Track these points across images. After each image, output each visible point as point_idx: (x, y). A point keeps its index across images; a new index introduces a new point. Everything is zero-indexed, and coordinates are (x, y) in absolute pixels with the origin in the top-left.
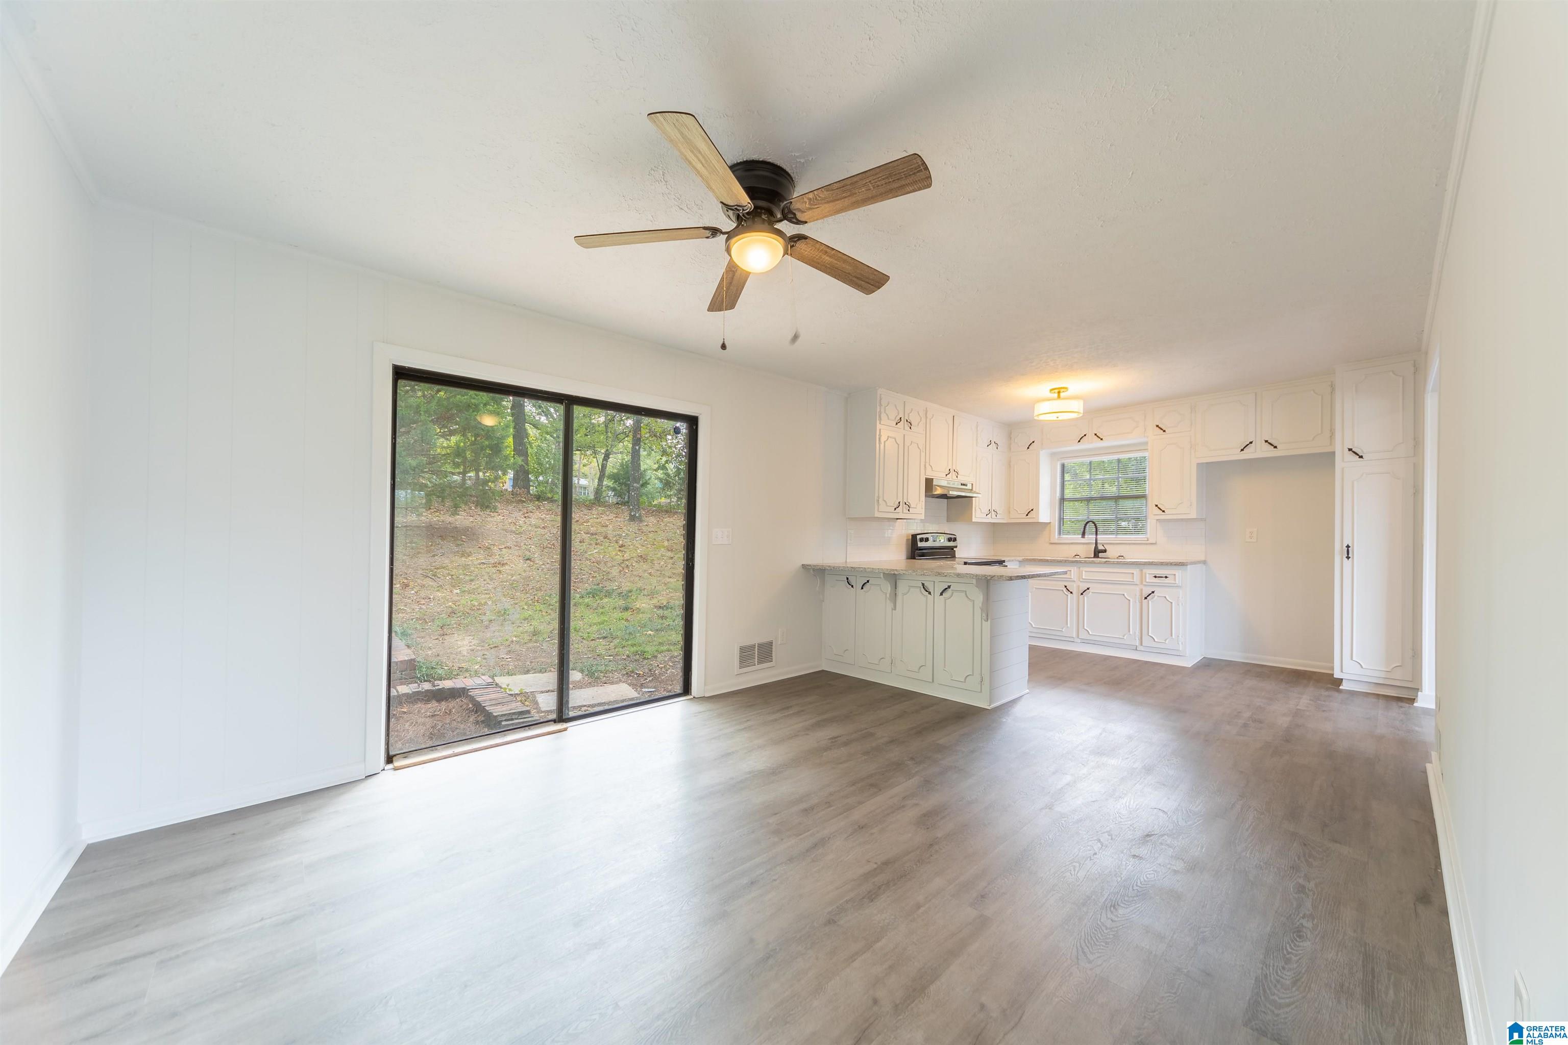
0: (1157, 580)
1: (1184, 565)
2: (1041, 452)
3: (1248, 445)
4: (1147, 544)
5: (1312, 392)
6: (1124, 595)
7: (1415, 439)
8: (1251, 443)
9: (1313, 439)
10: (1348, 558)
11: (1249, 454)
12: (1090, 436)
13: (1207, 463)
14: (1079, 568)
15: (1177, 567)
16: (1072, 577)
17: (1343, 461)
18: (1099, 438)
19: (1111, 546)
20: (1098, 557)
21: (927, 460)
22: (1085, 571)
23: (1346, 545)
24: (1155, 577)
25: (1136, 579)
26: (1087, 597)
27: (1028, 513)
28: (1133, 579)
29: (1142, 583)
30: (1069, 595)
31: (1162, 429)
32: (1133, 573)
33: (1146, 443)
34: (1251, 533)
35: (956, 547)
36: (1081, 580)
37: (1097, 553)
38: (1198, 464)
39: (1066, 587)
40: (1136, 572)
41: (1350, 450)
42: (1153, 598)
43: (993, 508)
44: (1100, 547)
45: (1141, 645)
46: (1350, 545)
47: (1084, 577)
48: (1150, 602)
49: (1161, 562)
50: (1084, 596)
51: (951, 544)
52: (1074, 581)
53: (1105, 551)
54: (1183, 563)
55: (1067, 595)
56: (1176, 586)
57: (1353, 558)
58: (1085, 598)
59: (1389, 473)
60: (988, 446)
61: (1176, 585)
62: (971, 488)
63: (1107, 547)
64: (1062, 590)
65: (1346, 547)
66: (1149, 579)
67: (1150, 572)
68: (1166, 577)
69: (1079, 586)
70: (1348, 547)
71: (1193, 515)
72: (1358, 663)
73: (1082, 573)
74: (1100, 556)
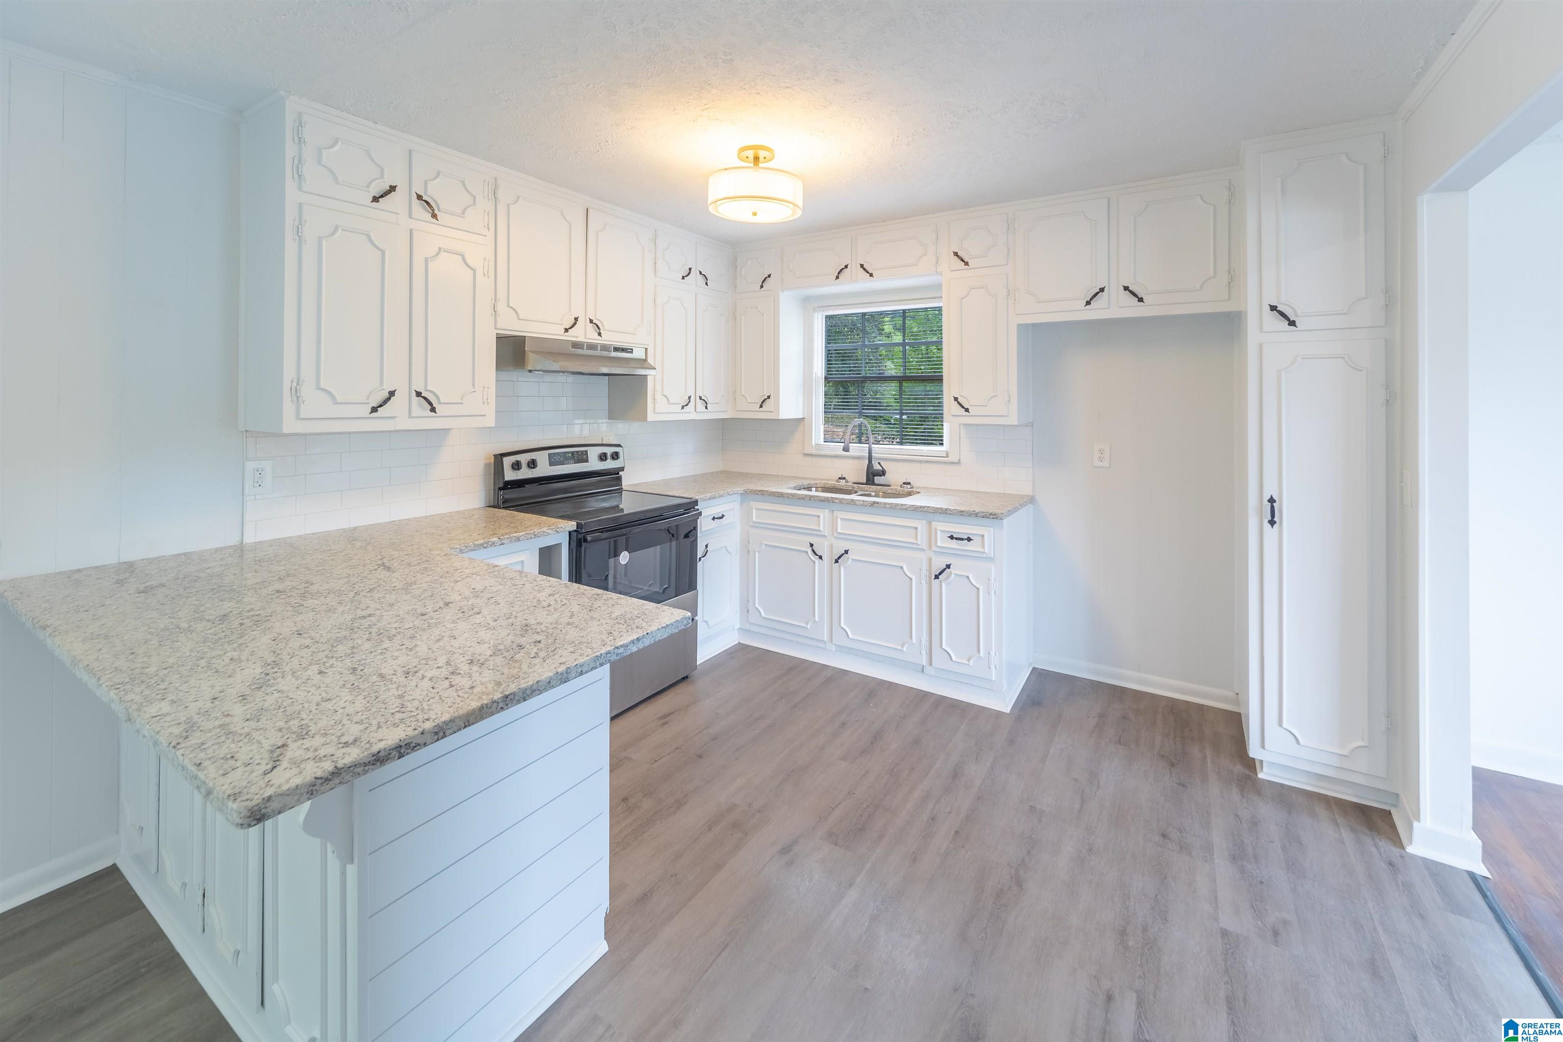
0: (954, 544)
1: (997, 518)
2: (781, 294)
3: (1097, 293)
4: (945, 463)
5: (1199, 198)
6: (902, 568)
7: (1387, 292)
8: (1102, 290)
9: (1201, 287)
10: (1272, 523)
11: (1099, 311)
12: (854, 268)
13: (1034, 325)
14: (833, 511)
15: (985, 521)
16: (821, 529)
17: (1261, 331)
18: (868, 272)
19: (894, 464)
20: (873, 484)
21: (502, 294)
22: (842, 519)
23: (1269, 497)
24: (952, 537)
25: (922, 541)
26: (843, 569)
27: (762, 403)
28: (916, 539)
29: (930, 547)
30: (817, 561)
31: (963, 260)
32: (916, 528)
33: (939, 287)
34: (1101, 451)
35: (622, 469)
36: (836, 535)
37: (873, 475)
38: (1019, 325)
39: (812, 545)
40: (921, 525)
41: (1273, 308)
42: (948, 577)
43: (699, 393)
44: (877, 467)
45: (931, 664)
46: (1275, 498)
47: (839, 530)
48: (944, 585)
49: (961, 512)
50: (840, 566)
51: (610, 464)
52: (824, 536)
53: (883, 473)
54: (995, 515)
55: (814, 562)
56: (986, 558)
57: (1281, 523)
58: (842, 568)
59: (1342, 358)
60: (683, 278)
61: (985, 556)
62: (644, 358)
63: (886, 465)
64: (807, 552)
65: (1269, 501)
66: (942, 541)
67: (943, 527)
68: (969, 539)
69: (832, 546)
70: (1272, 500)
71: (1013, 420)
72: (1293, 734)
73: (837, 520)
74: (876, 482)
